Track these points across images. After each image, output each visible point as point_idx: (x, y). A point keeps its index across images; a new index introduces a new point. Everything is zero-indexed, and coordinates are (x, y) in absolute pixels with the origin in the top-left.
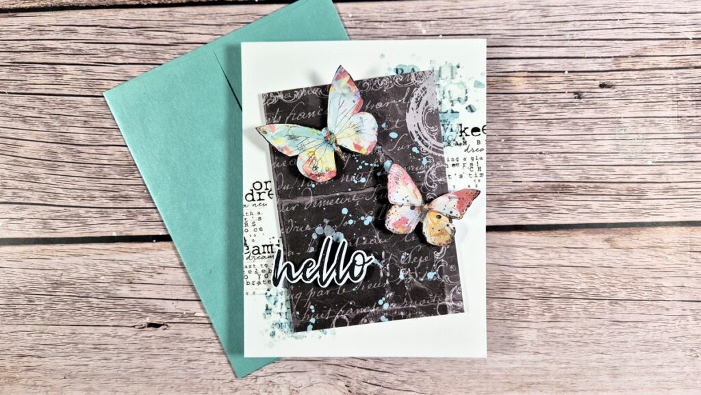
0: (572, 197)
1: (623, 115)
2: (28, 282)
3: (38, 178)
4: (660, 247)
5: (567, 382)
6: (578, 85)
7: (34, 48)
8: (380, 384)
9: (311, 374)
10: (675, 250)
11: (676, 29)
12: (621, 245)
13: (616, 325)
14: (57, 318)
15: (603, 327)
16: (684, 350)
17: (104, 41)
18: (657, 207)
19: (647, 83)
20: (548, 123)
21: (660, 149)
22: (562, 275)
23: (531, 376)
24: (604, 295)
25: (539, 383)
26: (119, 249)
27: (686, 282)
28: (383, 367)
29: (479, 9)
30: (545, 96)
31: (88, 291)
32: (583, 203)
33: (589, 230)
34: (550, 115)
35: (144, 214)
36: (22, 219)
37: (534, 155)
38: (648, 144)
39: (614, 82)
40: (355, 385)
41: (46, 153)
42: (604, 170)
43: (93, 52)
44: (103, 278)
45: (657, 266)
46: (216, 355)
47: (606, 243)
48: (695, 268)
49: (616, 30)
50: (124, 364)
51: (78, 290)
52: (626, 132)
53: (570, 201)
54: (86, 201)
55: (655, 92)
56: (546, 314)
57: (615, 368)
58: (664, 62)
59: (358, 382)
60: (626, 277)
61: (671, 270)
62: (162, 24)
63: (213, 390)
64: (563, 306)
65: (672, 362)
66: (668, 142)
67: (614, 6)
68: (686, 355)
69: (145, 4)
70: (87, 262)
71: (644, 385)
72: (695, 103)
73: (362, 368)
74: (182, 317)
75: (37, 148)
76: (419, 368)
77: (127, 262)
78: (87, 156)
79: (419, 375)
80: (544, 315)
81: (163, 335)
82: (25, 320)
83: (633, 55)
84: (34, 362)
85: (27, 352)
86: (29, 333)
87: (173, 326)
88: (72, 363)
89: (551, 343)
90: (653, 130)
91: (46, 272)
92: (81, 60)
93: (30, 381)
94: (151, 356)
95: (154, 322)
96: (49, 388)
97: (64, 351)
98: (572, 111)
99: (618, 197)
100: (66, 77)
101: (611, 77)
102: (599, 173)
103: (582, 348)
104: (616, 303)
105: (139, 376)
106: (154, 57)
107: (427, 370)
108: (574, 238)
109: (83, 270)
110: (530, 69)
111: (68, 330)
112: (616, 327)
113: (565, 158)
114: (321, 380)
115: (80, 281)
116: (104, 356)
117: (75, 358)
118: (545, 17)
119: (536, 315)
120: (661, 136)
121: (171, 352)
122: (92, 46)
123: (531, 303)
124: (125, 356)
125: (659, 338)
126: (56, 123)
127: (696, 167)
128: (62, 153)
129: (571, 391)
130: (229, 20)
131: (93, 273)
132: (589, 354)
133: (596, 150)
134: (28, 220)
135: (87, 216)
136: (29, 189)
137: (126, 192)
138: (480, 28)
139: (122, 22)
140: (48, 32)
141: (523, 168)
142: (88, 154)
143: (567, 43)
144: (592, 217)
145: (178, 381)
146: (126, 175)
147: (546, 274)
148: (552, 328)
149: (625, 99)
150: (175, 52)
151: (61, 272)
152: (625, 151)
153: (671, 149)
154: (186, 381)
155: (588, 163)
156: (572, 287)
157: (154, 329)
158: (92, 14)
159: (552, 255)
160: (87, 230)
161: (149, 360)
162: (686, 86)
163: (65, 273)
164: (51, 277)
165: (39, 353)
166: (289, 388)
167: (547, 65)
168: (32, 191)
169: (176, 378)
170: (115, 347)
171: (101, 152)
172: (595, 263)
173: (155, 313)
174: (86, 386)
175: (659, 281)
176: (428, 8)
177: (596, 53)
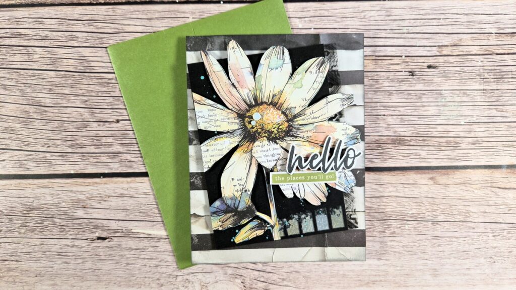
0: (407, 148)
1: (443, 88)
2: (8, 207)
3: (15, 130)
4: (469, 184)
5: (401, 280)
6: (412, 66)
7: (12, 34)
8: (266, 281)
9: (216, 274)
10: (479, 186)
11: (483, 26)
12: (441, 182)
13: (437, 239)
14: (30, 233)
15: (427, 241)
16: (485, 258)
17: (64, 30)
18: (467, 155)
19: (462, 65)
20: (390, 93)
21: (470, 113)
22: (399, 204)
23: (376, 275)
24: (428, 218)
25: (381, 281)
26: (75, 183)
27: (487, 209)
28: (269, 269)
29: (341, 10)
30: (388, 74)
31: (53, 213)
32: (414, 151)
33: (418, 171)
34: (391, 87)
35: (94, 158)
36: (4, 160)
37: (379, 117)
38: (461, 109)
39: (437, 64)
40: (249, 281)
41: (21, 112)
42: (430, 128)
43: (56, 38)
44: (64, 204)
45: (467, 198)
46: (147, 260)
47: (430, 181)
48: (494, 199)
49: (440, 27)
50: (79, 267)
51: (46, 213)
52: (446, 101)
53: (404, 150)
54: (51, 148)
55: (467, 71)
56: (386, 231)
57: (435, 270)
58: (475, 50)
59: (250, 280)
60: (444, 205)
61: (477, 200)
62: (107, 17)
63: (144, 285)
64: (399, 226)
65: (477, 266)
66: (476, 108)
67: (439, 8)
68: (487, 261)
69: (95, 3)
70: (52, 192)
71: (457, 282)
72: (496, 80)
73: (253, 270)
74: (122, 232)
75: (15, 108)
76: (295, 270)
77: (81, 192)
78: (52, 115)
79: (294, 275)
80: (385, 232)
81: (108, 245)
82: (7, 234)
83: (452, 45)
84: (14, 265)
85: (8, 258)
86: (10, 244)
87: (116, 239)
88: (42, 265)
89: (390, 252)
90: (465, 99)
91: (22, 199)
92: (47, 43)
93: (11, 278)
94: (99, 261)
95: (102, 236)
96: (24, 284)
97: (35, 257)
98: (407, 84)
99: (439, 147)
100: (36, 56)
101: (436, 61)
102: (427, 130)
103: (412, 256)
104: (437, 224)
105: (90, 275)
106: (101, 42)
107: (300, 271)
108: (407, 177)
109: (49, 198)
110: (377, 54)
111: (38, 242)
112: (437, 241)
113: (402, 119)
114: (224, 279)
115: (47, 206)
116: (65, 260)
117: (44, 262)
118: (389, 16)
119: (379, 232)
120: (471, 104)
121: (114, 258)
122: (55, 33)
123: (376, 223)
124: (80, 261)
125: (468, 249)
126: (29, 90)
127: (496, 126)
128: (33, 112)
129: (404, 286)
130: (157, 15)
131: (56, 201)
132: (417, 260)
133: (425, 113)
134: (8, 161)
135: (52, 158)
136: (9, 139)
137: (81, 141)
138: (341, 23)
139: (78, 16)
140: (22, 23)
141: (371, 126)
142: (52, 113)
143: (404, 36)
144: (421, 162)
145: (119, 279)
146: (81, 129)
147: (387, 203)
148: (391, 241)
149: (446, 77)
150: (117, 39)
151: (33, 199)
152: (445, 115)
153: (478, 113)
154: (125, 279)
155: (419, 123)
156: (406, 212)
157: (102, 241)
158: (55, 10)
159: (391, 189)
160: (52, 169)
161: (98, 264)
162: (490, 68)
163: (35, 200)
164: (26, 203)
165: (17, 258)
166: (200, 284)
167: (389, 51)
168: (11, 140)
169: (118, 277)
170: (73, 254)
171: (62, 111)
172: (422, 195)
173: (102, 229)
174: (53, 282)
175: (468, 208)
176: (303, 8)
177: (425, 43)
